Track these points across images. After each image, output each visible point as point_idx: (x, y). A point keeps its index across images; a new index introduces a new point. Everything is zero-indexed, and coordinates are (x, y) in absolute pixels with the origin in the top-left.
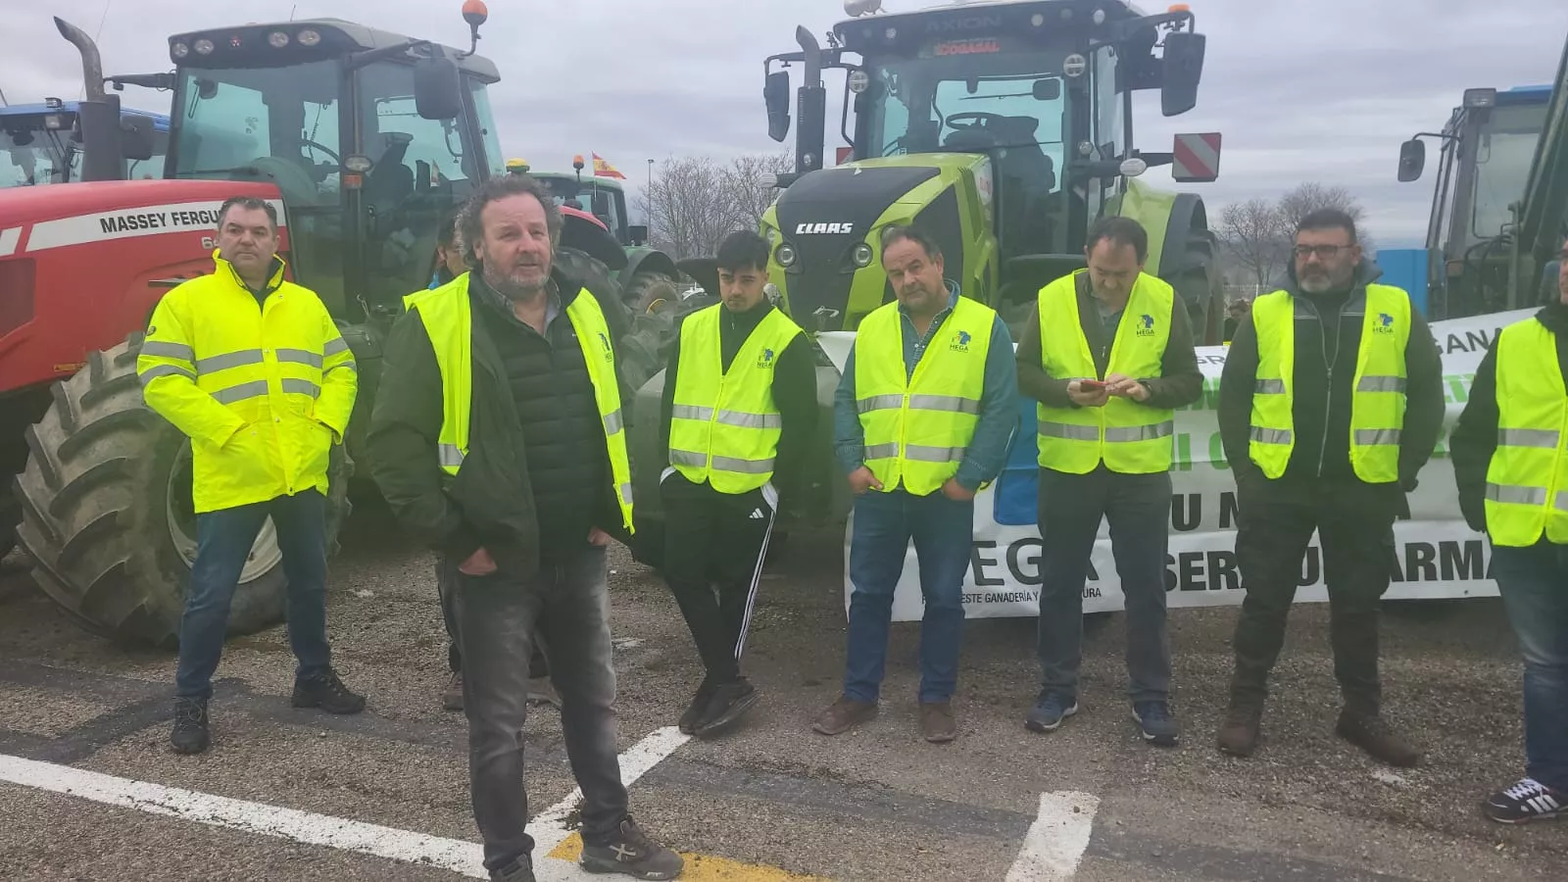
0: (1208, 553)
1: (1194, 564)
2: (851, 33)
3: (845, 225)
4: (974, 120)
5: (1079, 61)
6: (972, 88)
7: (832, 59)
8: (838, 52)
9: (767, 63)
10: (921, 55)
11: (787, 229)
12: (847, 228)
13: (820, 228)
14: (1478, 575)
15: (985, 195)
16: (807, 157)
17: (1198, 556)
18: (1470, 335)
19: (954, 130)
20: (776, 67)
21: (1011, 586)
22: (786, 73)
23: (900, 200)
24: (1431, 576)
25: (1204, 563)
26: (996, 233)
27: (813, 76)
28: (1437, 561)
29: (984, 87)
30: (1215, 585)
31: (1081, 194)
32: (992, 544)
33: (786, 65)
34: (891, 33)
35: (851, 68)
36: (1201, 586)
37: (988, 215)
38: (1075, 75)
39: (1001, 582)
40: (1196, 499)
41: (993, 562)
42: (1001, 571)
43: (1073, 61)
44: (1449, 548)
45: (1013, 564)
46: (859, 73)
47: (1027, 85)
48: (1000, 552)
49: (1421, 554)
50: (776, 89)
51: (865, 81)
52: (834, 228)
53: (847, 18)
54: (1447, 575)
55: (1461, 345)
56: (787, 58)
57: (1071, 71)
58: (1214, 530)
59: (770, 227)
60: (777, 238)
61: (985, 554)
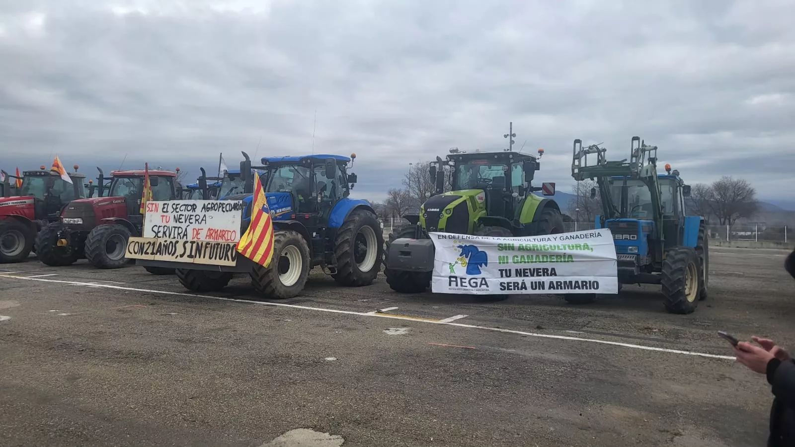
0: (513, 282)
1: (510, 285)
2: (451, 157)
6: (490, 168)
7: (446, 163)
8: (448, 162)
9: (430, 163)
11: (426, 211)
12: (438, 210)
13: (433, 210)
14: (571, 288)
17: (511, 283)
18: (571, 236)
20: (433, 165)
21: (469, 287)
22: (435, 166)
23: (451, 204)
24: (561, 288)
25: (512, 284)
27: (441, 167)
28: (563, 285)
30: (514, 289)
32: (465, 279)
34: (461, 158)
35: (451, 166)
36: (511, 289)
37: (481, 205)
39: (466, 287)
40: (510, 270)
41: (465, 283)
42: (467, 284)
44: (565, 282)
45: (470, 283)
46: (453, 167)
48: (467, 281)
49: (559, 284)
50: (432, 171)
51: (455, 169)
52: (435, 210)
53: (450, 154)
54: (565, 288)
55: (568, 238)
56: (435, 163)
58: (514, 277)
59: (422, 209)
60: (424, 212)
61: (463, 280)
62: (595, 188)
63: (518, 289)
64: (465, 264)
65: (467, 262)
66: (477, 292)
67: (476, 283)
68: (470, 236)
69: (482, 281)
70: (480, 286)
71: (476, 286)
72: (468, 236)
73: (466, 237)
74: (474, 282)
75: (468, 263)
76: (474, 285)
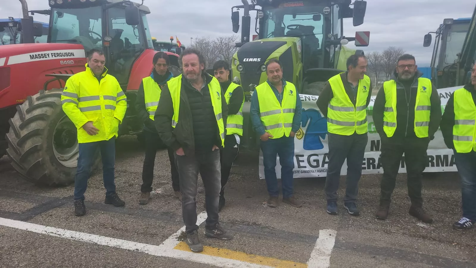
0: (367, 158)
3: (258, 59)
4: (295, 27)
5: (328, 9)
6: (294, 17)
7: (252, 8)
8: (254, 6)
9: (232, 9)
10: (280, 7)
11: (241, 60)
12: (259, 60)
13: (251, 60)
14: (447, 165)
15: (299, 50)
16: (245, 38)
18: (446, 94)
19: (289, 30)
20: (235, 10)
21: (308, 168)
22: (238, 12)
23: (275, 51)
24: (433, 165)
26: (302, 62)
27: (246, 13)
28: (435, 161)
29: (298, 17)
30: (369, 168)
31: (328, 50)
32: (303, 156)
33: (238, 9)
35: (258, 10)
36: (365, 168)
37: (300, 56)
38: (327, 13)
39: (305, 167)
41: (303, 161)
42: (305, 164)
43: (326, 9)
44: (438, 157)
45: (309, 162)
46: (261, 12)
47: (311, 16)
48: (305, 158)
50: (235, 17)
51: (262, 14)
52: (255, 60)
54: (438, 165)
55: (443, 96)
56: (238, 7)
57: (325, 12)
58: (370, 152)
59: (235, 59)
60: (237, 63)
61: (301, 159)
62: (429, 34)
63: (374, 168)
64: (301, 136)
65: (305, 132)
66: (319, 173)
67: (317, 161)
68: (310, 96)
69: (324, 159)
70: (323, 166)
71: (318, 166)
72: (307, 96)
73: (304, 99)
74: (314, 161)
75: (306, 134)
76: (315, 164)
